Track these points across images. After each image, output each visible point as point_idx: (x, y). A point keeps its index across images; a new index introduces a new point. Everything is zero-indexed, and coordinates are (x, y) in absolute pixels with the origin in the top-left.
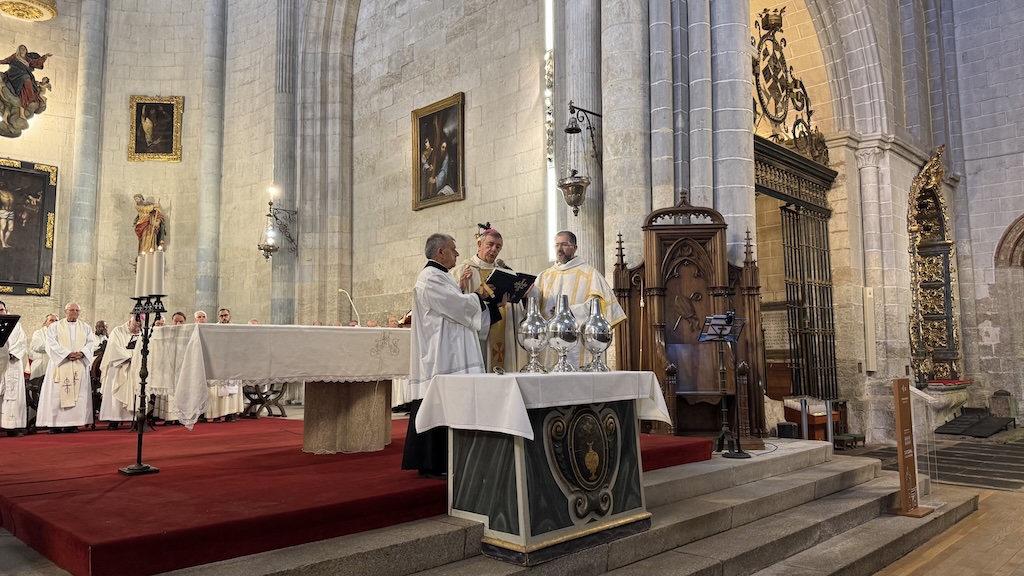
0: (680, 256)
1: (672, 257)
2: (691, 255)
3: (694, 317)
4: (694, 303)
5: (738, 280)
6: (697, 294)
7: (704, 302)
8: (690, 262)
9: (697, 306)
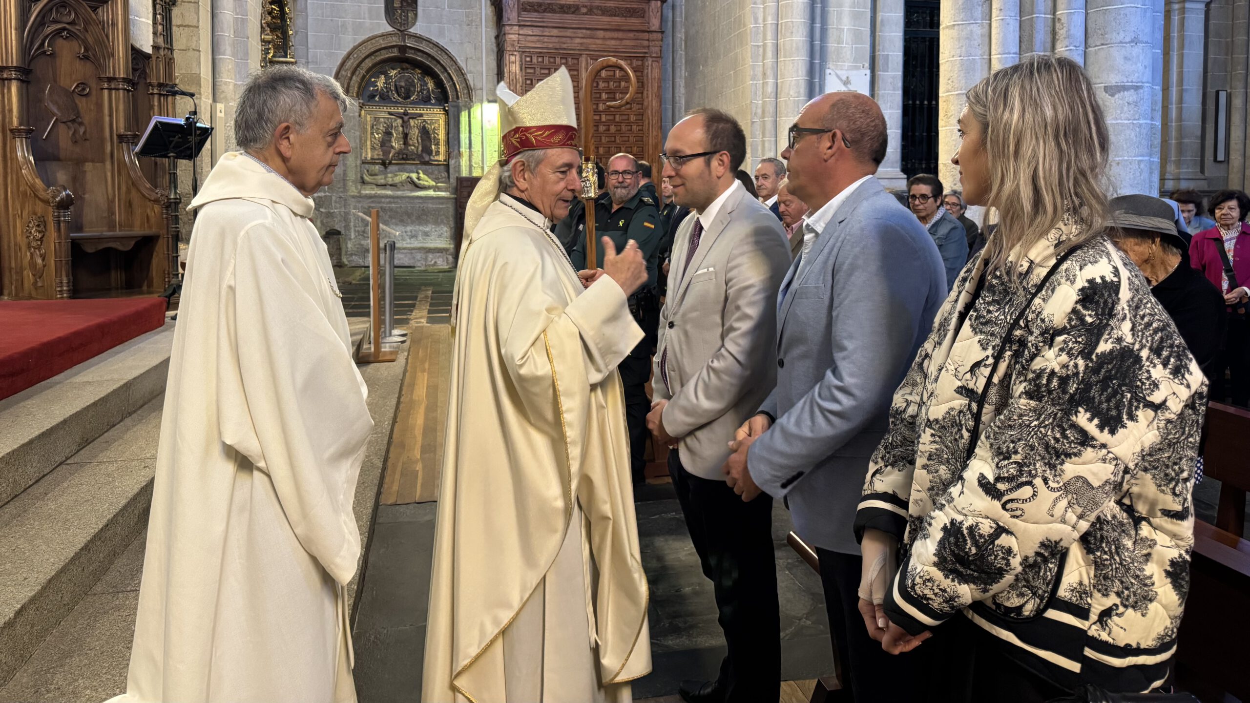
0: (55, 22)
1: (42, 21)
2: (72, 23)
3: (76, 120)
4: (78, 99)
5: (144, 72)
6: (82, 85)
7: (93, 98)
8: (72, 36)
9: (82, 103)
